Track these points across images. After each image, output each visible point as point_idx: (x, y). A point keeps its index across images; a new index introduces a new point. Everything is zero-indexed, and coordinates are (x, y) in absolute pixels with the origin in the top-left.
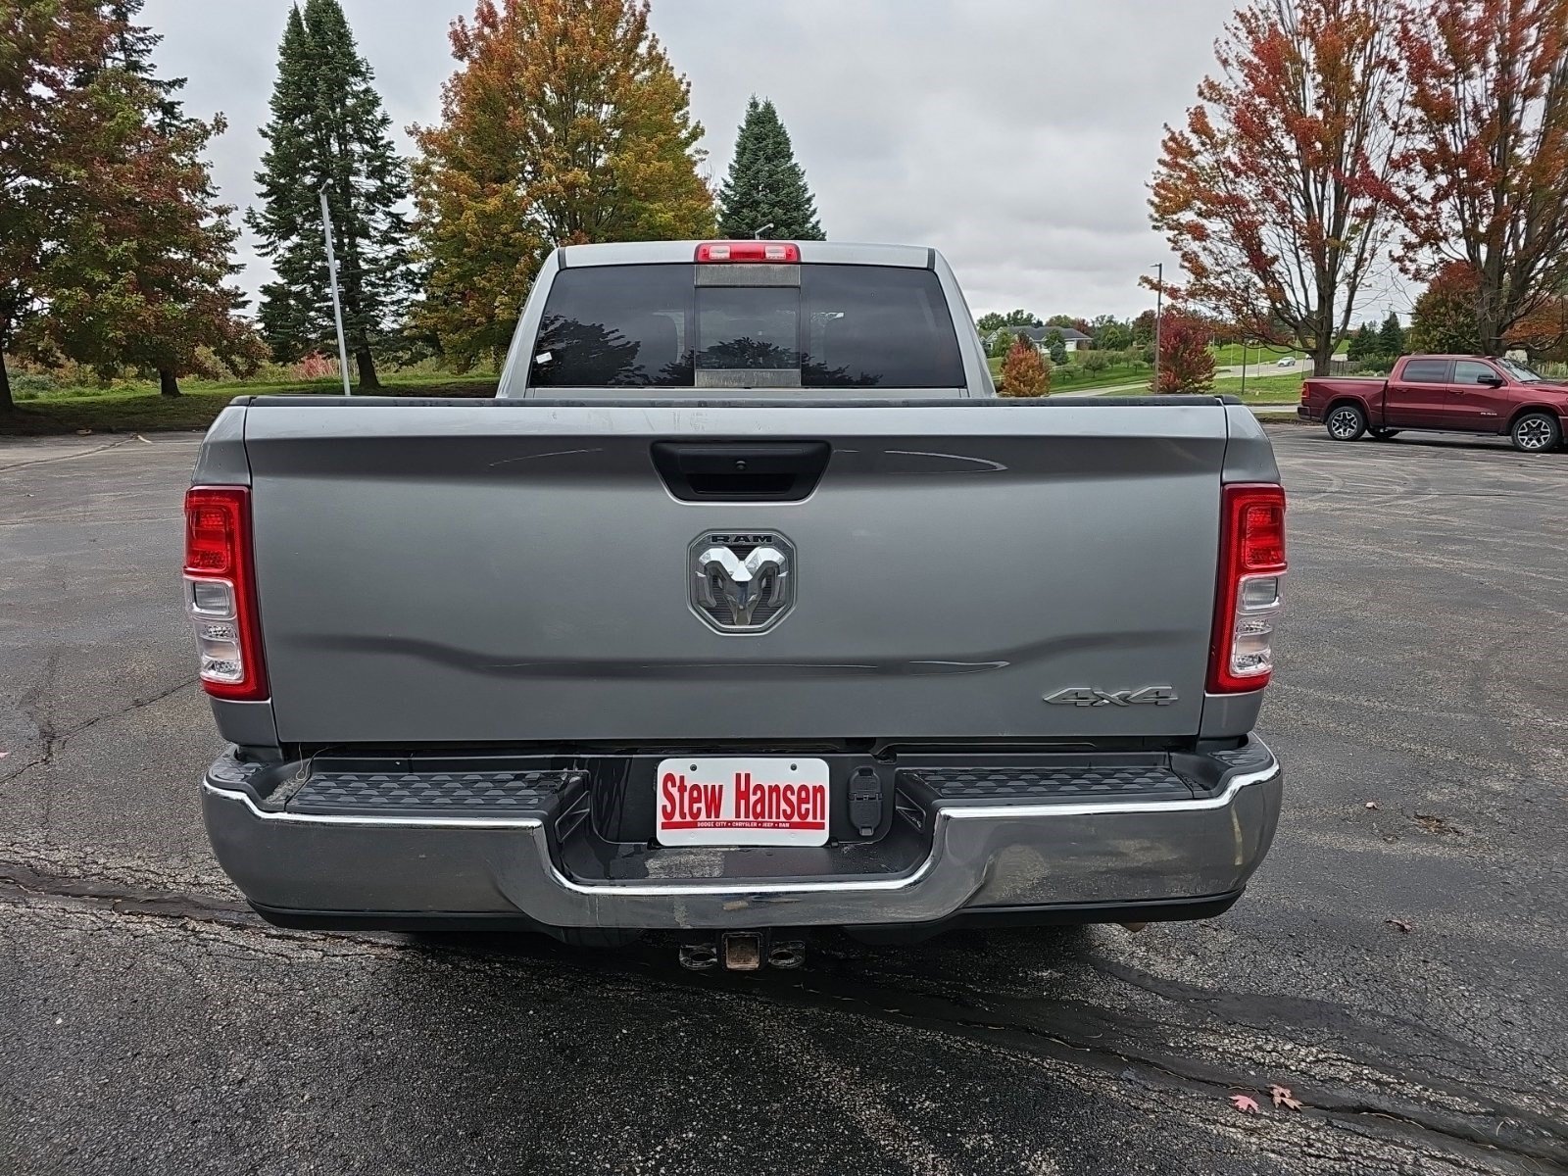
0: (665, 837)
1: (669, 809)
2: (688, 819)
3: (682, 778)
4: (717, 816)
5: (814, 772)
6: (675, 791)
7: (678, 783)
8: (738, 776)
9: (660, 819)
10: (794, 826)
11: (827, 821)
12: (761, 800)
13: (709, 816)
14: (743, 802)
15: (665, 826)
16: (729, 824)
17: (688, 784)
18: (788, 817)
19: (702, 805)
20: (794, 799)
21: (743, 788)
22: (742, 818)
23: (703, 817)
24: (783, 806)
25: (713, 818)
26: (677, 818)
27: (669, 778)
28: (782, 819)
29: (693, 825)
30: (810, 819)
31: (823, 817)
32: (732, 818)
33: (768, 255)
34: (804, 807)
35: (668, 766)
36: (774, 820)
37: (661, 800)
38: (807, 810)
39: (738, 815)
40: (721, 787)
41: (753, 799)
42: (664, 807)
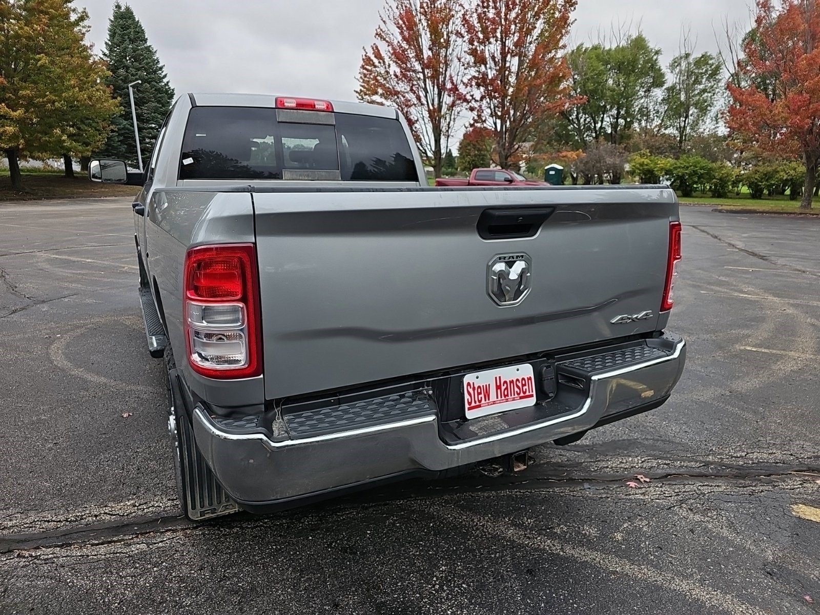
0: (470, 415)
1: (470, 401)
2: (478, 404)
3: (473, 383)
4: (489, 400)
5: (526, 370)
6: (471, 391)
7: (472, 386)
8: (496, 378)
9: (467, 406)
10: (521, 398)
11: (534, 393)
12: (507, 388)
13: (485, 400)
14: (499, 391)
15: (469, 409)
16: (494, 403)
17: (476, 387)
18: (518, 394)
19: (482, 395)
20: (520, 385)
21: (498, 384)
22: (499, 398)
23: (483, 401)
24: (516, 389)
25: (487, 401)
26: (473, 404)
27: (469, 384)
28: (516, 395)
29: (479, 406)
30: (527, 393)
31: (532, 392)
32: (496, 399)
33: (316, 106)
34: (524, 388)
35: (469, 378)
36: (513, 396)
37: (467, 396)
38: (526, 389)
39: (497, 398)
40: (489, 385)
41: (503, 388)
42: (468, 399)
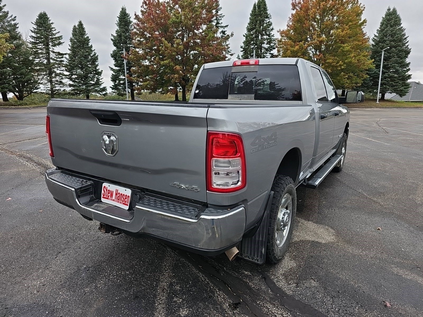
0: (103, 200)
1: (104, 194)
2: (107, 197)
3: (107, 188)
4: (112, 198)
5: (128, 192)
6: (105, 190)
7: (106, 189)
8: (116, 190)
10: (123, 204)
11: (129, 204)
12: (119, 196)
13: (111, 197)
14: (116, 196)
15: (103, 197)
16: (114, 200)
17: (108, 189)
18: (123, 201)
19: (110, 195)
20: (124, 197)
21: (117, 193)
22: (116, 200)
23: (110, 197)
24: (122, 199)
25: (111, 198)
26: (105, 196)
27: (105, 187)
28: (122, 202)
29: (108, 199)
30: (126, 203)
31: (128, 203)
32: (114, 199)
34: (126, 200)
35: (105, 184)
36: (121, 201)
37: (103, 192)
38: (126, 201)
39: (115, 199)
40: (113, 191)
41: (118, 195)
42: (103, 193)
